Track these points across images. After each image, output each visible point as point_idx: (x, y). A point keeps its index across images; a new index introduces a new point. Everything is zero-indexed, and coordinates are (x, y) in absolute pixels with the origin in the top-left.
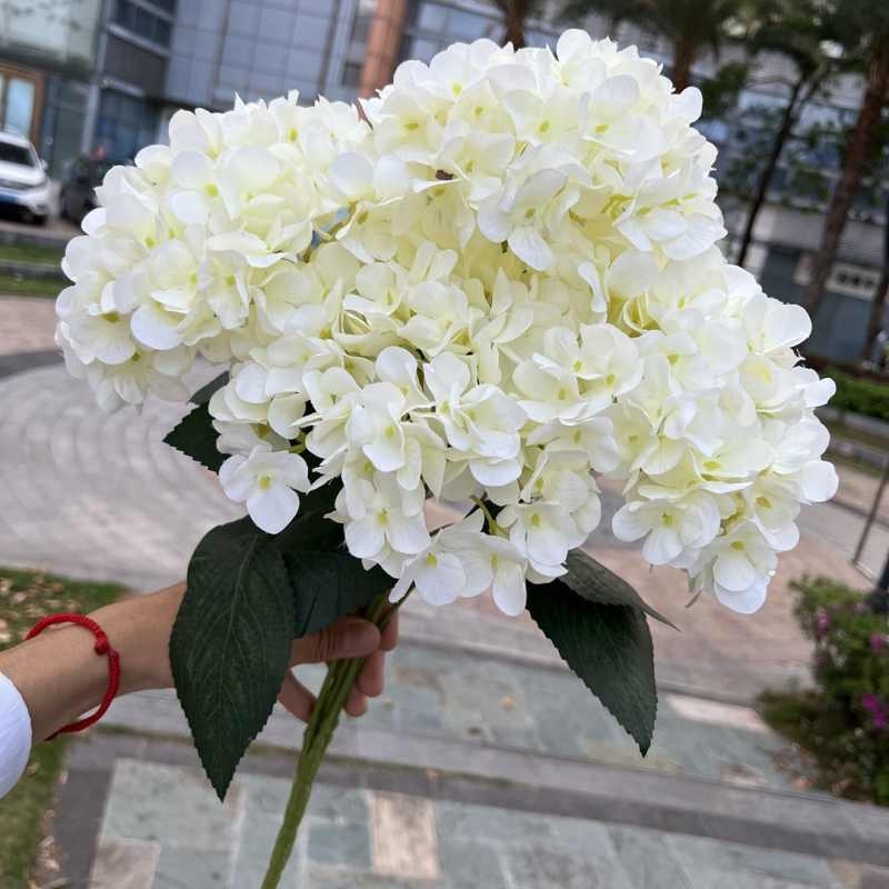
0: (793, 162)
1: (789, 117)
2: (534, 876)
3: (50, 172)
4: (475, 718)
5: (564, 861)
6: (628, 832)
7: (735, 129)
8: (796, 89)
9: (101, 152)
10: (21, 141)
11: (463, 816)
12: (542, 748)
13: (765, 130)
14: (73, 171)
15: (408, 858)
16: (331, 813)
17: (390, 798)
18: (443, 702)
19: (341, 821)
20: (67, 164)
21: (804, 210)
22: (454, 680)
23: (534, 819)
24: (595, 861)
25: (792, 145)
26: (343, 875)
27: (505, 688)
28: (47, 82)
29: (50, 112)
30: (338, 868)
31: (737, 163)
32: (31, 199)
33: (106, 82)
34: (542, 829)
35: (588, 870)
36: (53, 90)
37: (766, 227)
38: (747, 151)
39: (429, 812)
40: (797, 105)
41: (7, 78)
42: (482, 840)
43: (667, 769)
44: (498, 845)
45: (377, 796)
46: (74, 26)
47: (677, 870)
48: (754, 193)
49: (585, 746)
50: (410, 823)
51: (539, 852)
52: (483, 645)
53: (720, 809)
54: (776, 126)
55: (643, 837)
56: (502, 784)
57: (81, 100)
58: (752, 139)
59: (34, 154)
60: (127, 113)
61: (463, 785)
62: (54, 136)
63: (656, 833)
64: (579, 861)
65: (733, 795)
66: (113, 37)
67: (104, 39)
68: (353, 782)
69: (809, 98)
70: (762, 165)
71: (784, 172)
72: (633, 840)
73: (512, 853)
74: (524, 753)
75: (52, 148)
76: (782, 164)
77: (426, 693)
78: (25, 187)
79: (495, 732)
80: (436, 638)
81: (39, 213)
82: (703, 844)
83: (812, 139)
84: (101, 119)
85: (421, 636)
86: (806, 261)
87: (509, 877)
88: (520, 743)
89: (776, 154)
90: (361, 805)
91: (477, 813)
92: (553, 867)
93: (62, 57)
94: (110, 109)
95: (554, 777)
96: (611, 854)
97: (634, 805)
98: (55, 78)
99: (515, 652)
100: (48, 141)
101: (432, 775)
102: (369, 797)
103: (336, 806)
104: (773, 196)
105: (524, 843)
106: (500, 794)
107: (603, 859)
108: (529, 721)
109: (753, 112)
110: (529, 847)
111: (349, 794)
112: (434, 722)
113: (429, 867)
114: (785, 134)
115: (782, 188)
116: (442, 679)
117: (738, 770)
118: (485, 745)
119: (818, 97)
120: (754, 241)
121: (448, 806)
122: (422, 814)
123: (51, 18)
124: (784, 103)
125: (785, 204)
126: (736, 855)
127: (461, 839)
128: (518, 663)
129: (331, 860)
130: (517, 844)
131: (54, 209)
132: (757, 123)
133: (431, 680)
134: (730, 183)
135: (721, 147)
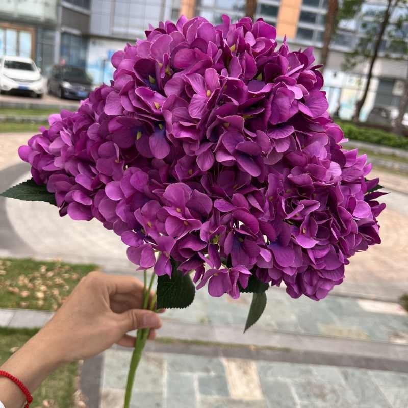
0: (390, 36)
1: (387, 15)
2: (308, 396)
3: (42, 73)
4: (268, 318)
5: (321, 387)
6: (350, 370)
7: (361, 23)
9: (64, 62)
10: (28, 60)
11: (270, 368)
12: (303, 331)
13: (375, 22)
14: (52, 72)
15: (247, 391)
16: (207, 370)
17: (234, 361)
19: (213, 374)
20: (49, 69)
21: (397, 59)
23: (303, 367)
24: (336, 387)
25: (389, 28)
26: (217, 401)
27: (280, 302)
28: (36, 32)
29: (39, 46)
30: (214, 398)
31: (362, 40)
32: (34, 87)
33: (64, 29)
34: (308, 372)
35: (333, 391)
36: (39, 36)
37: (378, 69)
38: (368, 33)
39: (254, 366)
40: (391, 8)
41: (18, 31)
42: (281, 379)
43: (363, 337)
44: (288, 381)
45: (228, 360)
46: (47, 4)
47: (377, 389)
48: (372, 53)
49: (322, 329)
50: (245, 373)
51: (309, 383)
53: (392, 356)
54: (381, 20)
55: (358, 373)
56: (287, 350)
57: (52, 38)
58: (370, 27)
59: (34, 66)
60: (73, 43)
61: (268, 352)
62: (42, 56)
63: (363, 370)
64: (329, 387)
65: (398, 349)
66: (64, 8)
67: (61, 9)
68: (216, 354)
69: (396, 4)
70: (375, 39)
71: (385, 41)
72: (353, 375)
73: (296, 384)
74: (295, 334)
75: (42, 62)
76: (385, 37)
78: (31, 81)
79: (280, 325)
81: (39, 93)
82: (386, 374)
83: (399, 25)
84: (62, 47)
86: (398, 83)
87: (296, 397)
88: (292, 329)
89: (382, 33)
90: (221, 365)
91: (276, 365)
92: (317, 391)
93: (42, 19)
94: (66, 42)
95: (310, 345)
96: (343, 382)
97: (351, 357)
98: (40, 30)
100: (39, 59)
101: (253, 348)
102: (224, 361)
103: (210, 367)
104: (381, 54)
105: (301, 380)
106: (286, 356)
107: (340, 385)
108: (293, 318)
109: (370, 13)
110: (303, 381)
111: (215, 360)
113: (257, 395)
114: (386, 23)
115: (385, 49)
116: (250, 300)
117: (397, 335)
118: (276, 332)
119: (400, 3)
120: (374, 77)
121: (263, 363)
122: (250, 368)
123: (36, 2)
124: (383, 8)
125: (387, 57)
126: (404, 379)
127: (271, 379)
129: (210, 394)
130: (298, 380)
131: (45, 90)
132: (370, 19)
133: (244, 301)
134: (360, 49)
135: (354, 32)
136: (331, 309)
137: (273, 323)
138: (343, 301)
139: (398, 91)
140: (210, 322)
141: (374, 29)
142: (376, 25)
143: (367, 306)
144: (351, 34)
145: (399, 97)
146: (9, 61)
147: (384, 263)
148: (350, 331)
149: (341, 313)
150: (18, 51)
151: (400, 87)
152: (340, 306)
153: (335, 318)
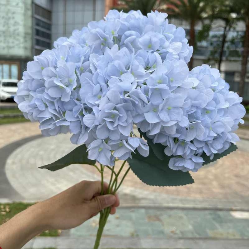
0: (228, 48)
1: (224, 36)
4: (174, 229)
7: (209, 43)
8: (225, 28)
12: (198, 236)
13: (218, 41)
18: (163, 225)
21: (234, 61)
22: (164, 217)
25: (226, 45)
27: (181, 218)
31: (212, 51)
36: (22, 66)
37: (223, 68)
38: (214, 47)
40: (226, 32)
41: (10, 65)
43: (238, 237)
46: (26, 48)
48: (219, 59)
49: (210, 233)
52: (171, 205)
54: (221, 39)
58: (215, 44)
66: (36, 50)
67: (34, 50)
69: (229, 30)
70: (219, 51)
71: (225, 51)
74: (193, 239)
76: (225, 49)
77: (157, 223)
79: (182, 233)
80: (157, 205)
83: (233, 41)
85: (152, 205)
86: (237, 74)
88: (190, 235)
89: (223, 46)
93: (23, 57)
98: (23, 63)
99: (181, 205)
104: (224, 58)
108: (190, 227)
109: (215, 36)
112: (162, 232)
114: (224, 41)
116: (161, 218)
118: (180, 238)
119: (232, 29)
120: (222, 72)
123: (20, 48)
124: (222, 33)
125: (227, 60)
128: (183, 209)
132: (215, 39)
133: (158, 219)
134: (211, 57)
135: (206, 48)
136: (214, 219)
137: (178, 232)
138: (221, 213)
139: (237, 79)
140: (137, 235)
141: (218, 45)
142: (219, 43)
143: (237, 215)
144: (204, 49)
145: (238, 83)
146: (5, 82)
147: (243, 185)
148: (228, 233)
149: (221, 221)
150: (10, 76)
151: (238, 77)
152: (219, 217)
153: (217, 225)
